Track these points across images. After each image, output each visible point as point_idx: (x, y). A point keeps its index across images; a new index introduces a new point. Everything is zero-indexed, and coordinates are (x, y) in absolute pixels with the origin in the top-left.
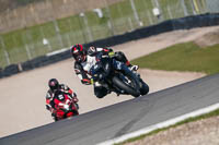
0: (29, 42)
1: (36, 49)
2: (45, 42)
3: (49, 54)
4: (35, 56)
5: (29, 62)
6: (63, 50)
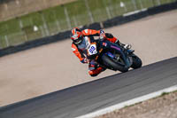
0: (108, 5)
1: (115, 10)
2: (122, 5)
3: (125, 15)
4: (114, 16)
5: (108, 21)
6: (137, 12)
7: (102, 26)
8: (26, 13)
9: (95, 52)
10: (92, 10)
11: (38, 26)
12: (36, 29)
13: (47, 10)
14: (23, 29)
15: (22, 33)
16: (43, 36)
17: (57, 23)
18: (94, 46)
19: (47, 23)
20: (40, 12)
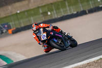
7: (87, 12)
8: (44, 4)
9: (45, 38)
10: (81, 3)
11: (50, 12)
12: (49, 13)
13: (55, 3)
14: (42, 14)
15: (41, 16)
16: (54, 18)
17: (62, 10)
18: (45, 34)
19: (56, 10)
20: (52, 4)
